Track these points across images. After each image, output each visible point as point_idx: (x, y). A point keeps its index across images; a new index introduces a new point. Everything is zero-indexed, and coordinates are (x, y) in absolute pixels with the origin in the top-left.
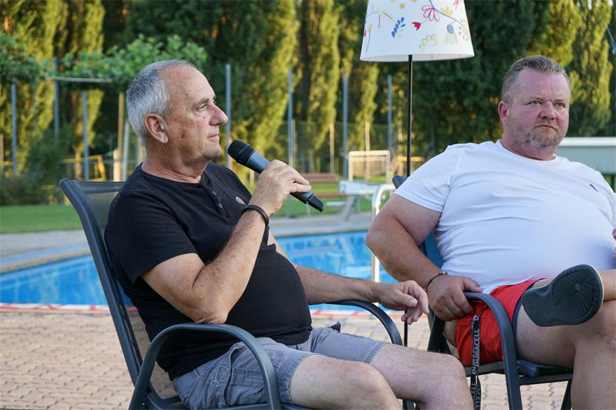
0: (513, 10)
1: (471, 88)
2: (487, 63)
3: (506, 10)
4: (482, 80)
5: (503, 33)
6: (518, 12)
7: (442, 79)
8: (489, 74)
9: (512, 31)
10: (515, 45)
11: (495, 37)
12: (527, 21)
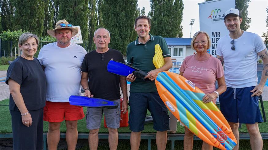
0: (126, 31)
1: (119, 45)
2: (122, 41)
3: (125, 31)
4: (121, 43)
5: (125, 35)
6: (127, 32)
7: (114, 43)
8: (122, 42)
9: (126, 35)
10: (127, 37)
11: (123, 36)
12: (129, 34)
